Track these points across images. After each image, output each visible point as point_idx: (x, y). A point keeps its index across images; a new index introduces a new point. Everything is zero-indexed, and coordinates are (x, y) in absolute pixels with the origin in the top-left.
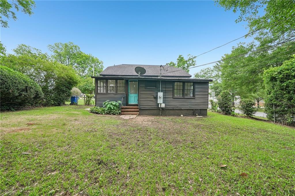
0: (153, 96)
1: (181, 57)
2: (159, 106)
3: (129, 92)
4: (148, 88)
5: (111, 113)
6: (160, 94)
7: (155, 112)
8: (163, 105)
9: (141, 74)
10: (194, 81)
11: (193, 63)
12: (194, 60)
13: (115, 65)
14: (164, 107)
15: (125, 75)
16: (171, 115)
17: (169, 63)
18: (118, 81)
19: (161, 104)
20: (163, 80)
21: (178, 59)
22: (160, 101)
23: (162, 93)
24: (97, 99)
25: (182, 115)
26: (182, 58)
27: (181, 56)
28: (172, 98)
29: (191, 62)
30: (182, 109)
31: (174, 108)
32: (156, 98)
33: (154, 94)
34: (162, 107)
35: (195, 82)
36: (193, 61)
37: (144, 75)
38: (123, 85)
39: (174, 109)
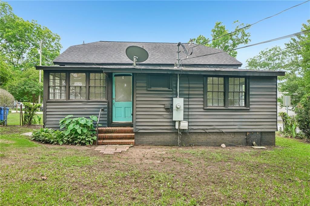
0: (163, 106)
1: (220, 26)
2: (177, 127)
3: (114, 97)
4: (153, 89)
5: (77, 142)
6: (179, 102)
7: (168, 138)
8: (184, 125)
9: (138, 60)
10: (247, 75)
11: (245, 38)
12: (246, 32)
13: (85, 43)
14: (187, 128)
15: (106, 62)
16: (200, 144)
17: (196, 39)
18: (92, 75)
19: (180, 122)
20: (184, 73)
21: (214, 31)
22: (178, 116)
23: (182, 99)
24: (48, 113)
25: (223, 145)
26: (222, 27)
27: (219, 24)
28: (202, 110)
29: (240, 36)
30: (223, 132)
31: (207, 129)
32: (170, 110)
33: (165, 101)
34: (182, 128)
35: (249, 76)
36: (244, 35)
37: (144, 62)
38: (102, 83)
39: (207, 131)
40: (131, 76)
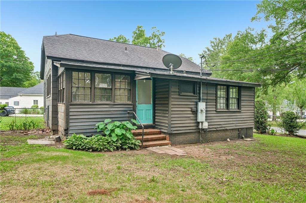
0: (190, 110)
1: (140, 29)
2: (200, 127)
4: (183, 94)
5: (126, 147)
6: (202, 106)
7: (193, 137)
8: (206, 125)
10: (240, 85)
11: (160, 44)
12: (161, 38)
14: (207, 128)
16: (213, 140)
19: (202, 122)
21: (135, 33)
22: (201, 117)
23: (204, 104)
25: (228, 140)
26: (142, 31)
27: (140, 27)
28: (215, 112)
29: (156, 41)
30: (227, 129)
31: (218, 128)
32: (195, 113)
33: (192, 104)
34: (204, 128)
36: (160, 41)
38: (126, 86)
39: (218, 129)
40: (151, 79)
